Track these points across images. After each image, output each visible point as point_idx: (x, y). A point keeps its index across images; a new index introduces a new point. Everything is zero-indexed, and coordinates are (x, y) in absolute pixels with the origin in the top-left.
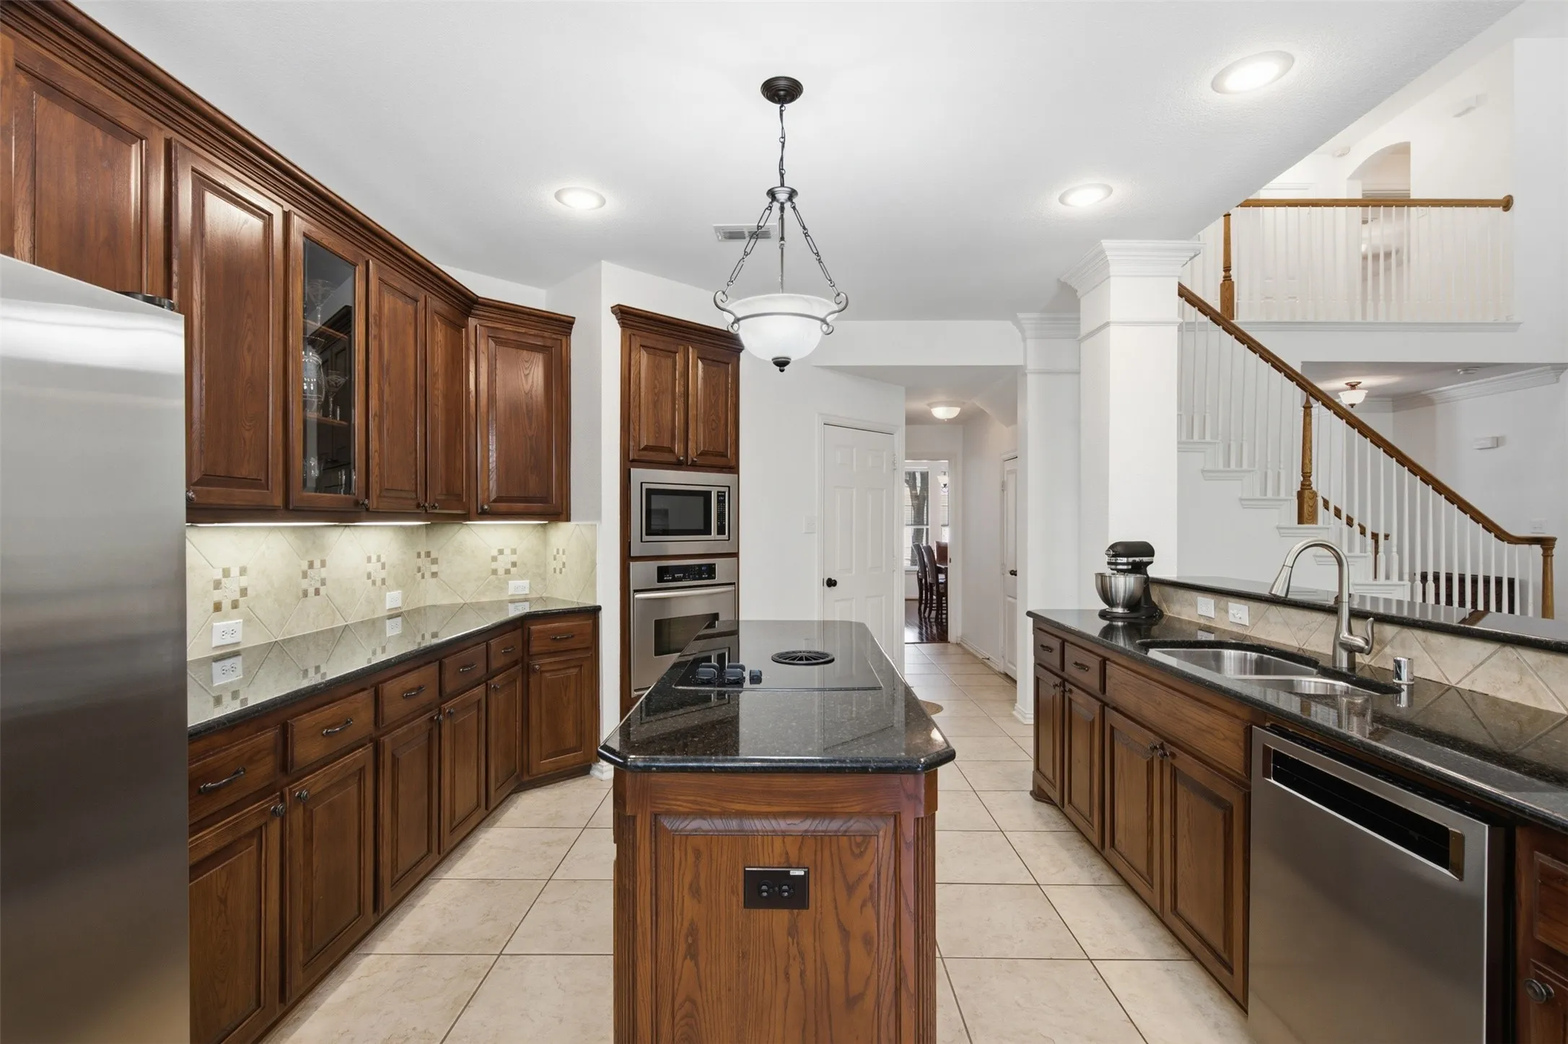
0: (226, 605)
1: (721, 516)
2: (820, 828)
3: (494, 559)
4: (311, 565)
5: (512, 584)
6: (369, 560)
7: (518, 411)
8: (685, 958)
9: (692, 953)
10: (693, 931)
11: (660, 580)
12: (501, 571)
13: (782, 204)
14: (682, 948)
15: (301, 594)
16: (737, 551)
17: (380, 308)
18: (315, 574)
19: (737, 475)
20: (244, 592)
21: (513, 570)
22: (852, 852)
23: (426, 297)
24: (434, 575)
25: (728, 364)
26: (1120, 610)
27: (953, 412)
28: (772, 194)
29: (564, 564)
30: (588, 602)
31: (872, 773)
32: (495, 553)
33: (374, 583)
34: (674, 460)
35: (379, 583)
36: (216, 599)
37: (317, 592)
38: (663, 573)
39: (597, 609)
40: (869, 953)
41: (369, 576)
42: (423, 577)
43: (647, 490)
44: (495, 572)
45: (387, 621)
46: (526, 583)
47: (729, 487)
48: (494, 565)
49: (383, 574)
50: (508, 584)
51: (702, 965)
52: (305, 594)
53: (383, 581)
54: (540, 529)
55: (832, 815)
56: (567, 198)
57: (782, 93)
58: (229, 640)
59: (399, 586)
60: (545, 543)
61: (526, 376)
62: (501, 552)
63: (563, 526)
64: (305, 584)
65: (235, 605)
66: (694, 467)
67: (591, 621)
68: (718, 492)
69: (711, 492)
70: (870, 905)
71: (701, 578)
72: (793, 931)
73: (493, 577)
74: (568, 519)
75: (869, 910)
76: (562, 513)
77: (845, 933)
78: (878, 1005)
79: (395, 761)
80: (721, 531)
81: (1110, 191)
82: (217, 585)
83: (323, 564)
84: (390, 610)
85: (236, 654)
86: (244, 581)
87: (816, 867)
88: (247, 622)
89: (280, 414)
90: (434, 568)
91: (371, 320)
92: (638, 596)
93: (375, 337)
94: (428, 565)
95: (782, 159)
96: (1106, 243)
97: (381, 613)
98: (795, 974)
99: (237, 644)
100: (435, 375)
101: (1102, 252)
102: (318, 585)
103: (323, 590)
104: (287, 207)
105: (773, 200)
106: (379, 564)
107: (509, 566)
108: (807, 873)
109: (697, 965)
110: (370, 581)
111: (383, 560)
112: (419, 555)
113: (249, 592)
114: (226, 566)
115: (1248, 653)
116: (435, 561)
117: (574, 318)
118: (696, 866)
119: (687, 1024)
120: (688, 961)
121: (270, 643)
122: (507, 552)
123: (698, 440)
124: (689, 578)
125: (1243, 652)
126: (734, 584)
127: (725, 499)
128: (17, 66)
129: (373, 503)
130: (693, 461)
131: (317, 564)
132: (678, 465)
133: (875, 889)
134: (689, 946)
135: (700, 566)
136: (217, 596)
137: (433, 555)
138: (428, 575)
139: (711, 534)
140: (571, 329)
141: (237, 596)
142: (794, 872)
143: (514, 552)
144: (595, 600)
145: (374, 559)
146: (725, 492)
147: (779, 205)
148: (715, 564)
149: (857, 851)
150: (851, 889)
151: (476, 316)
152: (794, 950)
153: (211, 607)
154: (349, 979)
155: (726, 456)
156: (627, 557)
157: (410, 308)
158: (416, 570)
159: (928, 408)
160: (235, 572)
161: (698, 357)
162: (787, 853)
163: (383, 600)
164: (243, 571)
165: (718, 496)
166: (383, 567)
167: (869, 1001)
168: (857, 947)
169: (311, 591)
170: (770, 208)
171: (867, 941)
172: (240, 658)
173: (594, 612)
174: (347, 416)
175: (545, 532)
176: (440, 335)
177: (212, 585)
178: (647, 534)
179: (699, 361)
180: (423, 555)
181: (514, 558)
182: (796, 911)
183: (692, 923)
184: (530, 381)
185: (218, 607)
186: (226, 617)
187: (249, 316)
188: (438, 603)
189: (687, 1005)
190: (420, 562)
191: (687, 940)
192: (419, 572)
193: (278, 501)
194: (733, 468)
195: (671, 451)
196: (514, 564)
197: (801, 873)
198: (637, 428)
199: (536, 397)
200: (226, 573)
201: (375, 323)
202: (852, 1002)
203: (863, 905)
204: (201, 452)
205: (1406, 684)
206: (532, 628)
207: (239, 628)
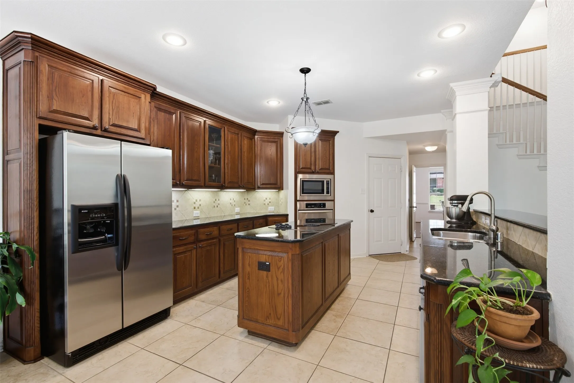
0: (196, 208)
1: (328, 188)
2: (273, 254)
3: (265, 201)
4: (216, 200)
5: (269, 208)
6: (231, 199)
7: (268, 161)
8: (247, 279)
9: (249, 278)
10: (249, 274)
11: (307, 207)
12: (266, 204)
13: (305, 101)
14: (247, 277)
15: (213, 207)
16: (333, 199)
17: (228, 138)
18: (217, 202)
19: (333, 175)
20: (200, 205)
21: (270, 204)
22: (279, 260)
23: (241, 133)
24: (249, 204)
25: (330, 140)
26: (454, 220)
27: (434, 148)
28: (302, 99)
29: (282, 202)
30: (286, 213)
31: (280, 242)
32: (265, 199)
33: (232, 205)
34: (312, 171)
35: (233, 206)
36: (195, 206)
37: (217, 207)
38: (307, 206)
39: (288, 215)
40: (282, 284)
41: (231, 203)
42: (246, 205)
43: (302, 180)
44: (265, 204)
45: (236, 215)
46: (273, 207)
47: (331, 179)
48: (264, 202)
49: (235, 203)
50: (268, 208)
51: (250, 281)
52: (214, 207)
53: (235, 205)
54: (277, 192)
55: (275, 251)
56: (270, 102)
57: (305, 71)
58: (197, 215)
59: (239, 207)
60: (279, 196)
61: (270, 150)
62: (266, 199)
63: (282, 191)
64: (214, 204)
65: (198, 208)
66: (318, 173)
67: (285, 218)
68: (327, 181)
69: (324, 181)
70: (282, 273)
71: (320, 207)
72: (267, 277)
73: (264, 206)
74: (283, 189)
75: (282, 274)
76: (281, 188)
77: (277, 279)
78: (284, 297)
79: (224, 244)
80: (328, 193)
81: (436, 71)
82: (195, 203)
83: (219, 200)
84: (236, 213)
85: (198, 219)
86: (200, 203)
87: (271, 263)
88: (201, 212)
89: (203, 165)
90: (249, 203)
91: (226, 141)
92: (300, 212)
93: (227, 145)
94: (247, 202)
95: (305, 90)
96: (452, 85)
97: (234, 213)
98: (267, 286)
99: (199, 216)
100: (244, 152)
101: (452, 88)
102: (217, 205)
103: (219, 206)
104: (205, 119)
105: (303, 100)
106: (233, 201)
107: (269, 203)
108: (270, 264)
109: (249, 281)
110: (231, 205)
111: (234, 200)
112: (245, 199)
113: (201, 205)
114: (196, 199)
115: (477, 234)
116: (249, 201)
117: (284, 132)
118: (249, 260)
119: (248, 293)
120: (248, 279)
121: (206, 217)
122: (268, 199)
123: (319, 165)
124: (316, 207)
125: (475, 234)
126: (332, 209)
127: (329, 183)
128: (155, 107)
129: (226, 185)
130: (317, 171)
131: (217, 200)
132: (313, 173)
133: (284, 269)
134: (248, 277)
135: (320, 204)
136: (195, 205)
137: (249, 199)
138: (247, 204)
139: (324, 194)
140: (283, 135)
141: (199, 206)
142: (267, 263)
143: (270, 199)
144: (287, 213)
145: (232, 199)
146: (329, 181)
147: (304, 102)
148: (325, 203)
149: (280, 260)
150: (279, 268)
151: (258, 135)
152: (267, 281)
153: (193, 208)
154: (213, 290)
155: (330, 170)
156: (296, 201)
157: (236, 137)
158: (244, 203)
159: (423, 147)
160: (198, 201)
161: (319, 140)
162: (266, 259)
163: (235, 210)
164: (200, 200)
165: (327, 182)
166: (235, 201)
167: (282, 295)
168: (279, 282)
169: (216, 206)
170: (302, 103)
171: (282, 281)
172: (199, 220)
173: (287, 216)
174: (220, 164)
175: (279, 193)
176: (246, 142)
177: (193, 203)
178: (302, 194)
179: (320, 141)
180: (246, 199)
181: (270, 200)
182: (268, 272)
183: (249, 272)
184: (271, 152)
185: (195, 208)
186: (196, 210)
187: (196, 145)
188: (250, 212)
189: (248, 289)
190: (245, 201)
191: (248, 275)
192: (245, 203)
193: (203, 185)
194: (333, 173)
195: (310, 169)
196: (270, 202)
197: (268, 263)
198: (299, 162)
199: (273, 155)
200: (196, 201)
201: (227, 142)
202: (279, 294)
203: (281, 273)
204: (186, 174)
205: (500, 242)
206: (269, 219)
207: (199, 213)
